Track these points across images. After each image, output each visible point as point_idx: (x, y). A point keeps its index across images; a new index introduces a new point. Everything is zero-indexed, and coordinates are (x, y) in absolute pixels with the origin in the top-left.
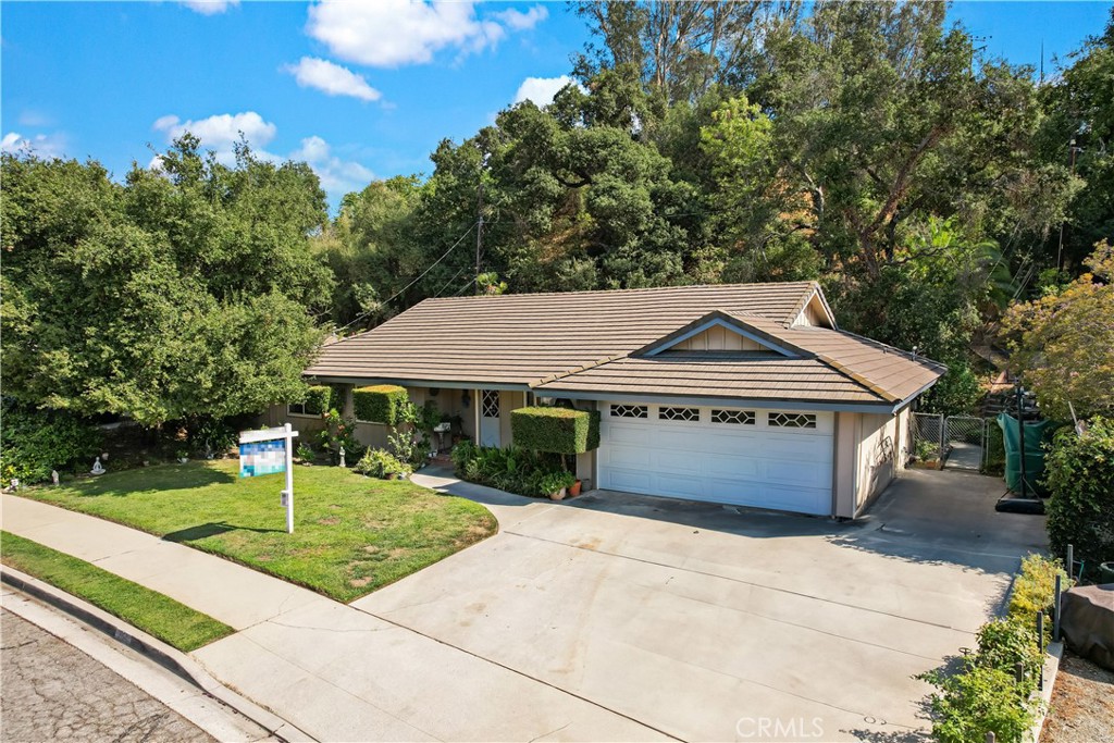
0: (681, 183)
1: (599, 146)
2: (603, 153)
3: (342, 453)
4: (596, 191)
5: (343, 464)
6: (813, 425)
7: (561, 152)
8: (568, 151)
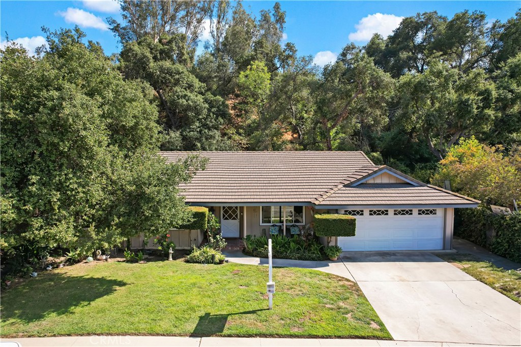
0: (218, 97)
1: (175, 73)
2: (177, 76)
3: (171, 251)
4: (178, 96)
5: (171, 259)
6: (435, 213)
7: (155, 73)
8: (158, 73)
